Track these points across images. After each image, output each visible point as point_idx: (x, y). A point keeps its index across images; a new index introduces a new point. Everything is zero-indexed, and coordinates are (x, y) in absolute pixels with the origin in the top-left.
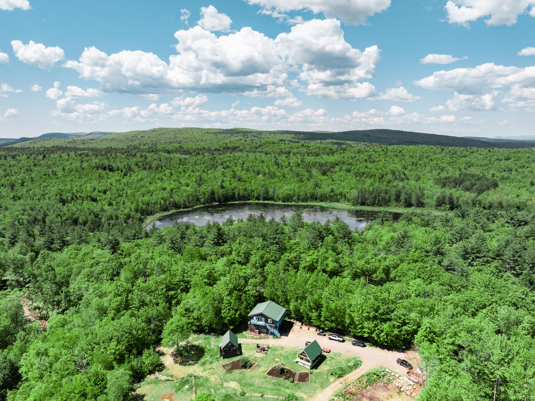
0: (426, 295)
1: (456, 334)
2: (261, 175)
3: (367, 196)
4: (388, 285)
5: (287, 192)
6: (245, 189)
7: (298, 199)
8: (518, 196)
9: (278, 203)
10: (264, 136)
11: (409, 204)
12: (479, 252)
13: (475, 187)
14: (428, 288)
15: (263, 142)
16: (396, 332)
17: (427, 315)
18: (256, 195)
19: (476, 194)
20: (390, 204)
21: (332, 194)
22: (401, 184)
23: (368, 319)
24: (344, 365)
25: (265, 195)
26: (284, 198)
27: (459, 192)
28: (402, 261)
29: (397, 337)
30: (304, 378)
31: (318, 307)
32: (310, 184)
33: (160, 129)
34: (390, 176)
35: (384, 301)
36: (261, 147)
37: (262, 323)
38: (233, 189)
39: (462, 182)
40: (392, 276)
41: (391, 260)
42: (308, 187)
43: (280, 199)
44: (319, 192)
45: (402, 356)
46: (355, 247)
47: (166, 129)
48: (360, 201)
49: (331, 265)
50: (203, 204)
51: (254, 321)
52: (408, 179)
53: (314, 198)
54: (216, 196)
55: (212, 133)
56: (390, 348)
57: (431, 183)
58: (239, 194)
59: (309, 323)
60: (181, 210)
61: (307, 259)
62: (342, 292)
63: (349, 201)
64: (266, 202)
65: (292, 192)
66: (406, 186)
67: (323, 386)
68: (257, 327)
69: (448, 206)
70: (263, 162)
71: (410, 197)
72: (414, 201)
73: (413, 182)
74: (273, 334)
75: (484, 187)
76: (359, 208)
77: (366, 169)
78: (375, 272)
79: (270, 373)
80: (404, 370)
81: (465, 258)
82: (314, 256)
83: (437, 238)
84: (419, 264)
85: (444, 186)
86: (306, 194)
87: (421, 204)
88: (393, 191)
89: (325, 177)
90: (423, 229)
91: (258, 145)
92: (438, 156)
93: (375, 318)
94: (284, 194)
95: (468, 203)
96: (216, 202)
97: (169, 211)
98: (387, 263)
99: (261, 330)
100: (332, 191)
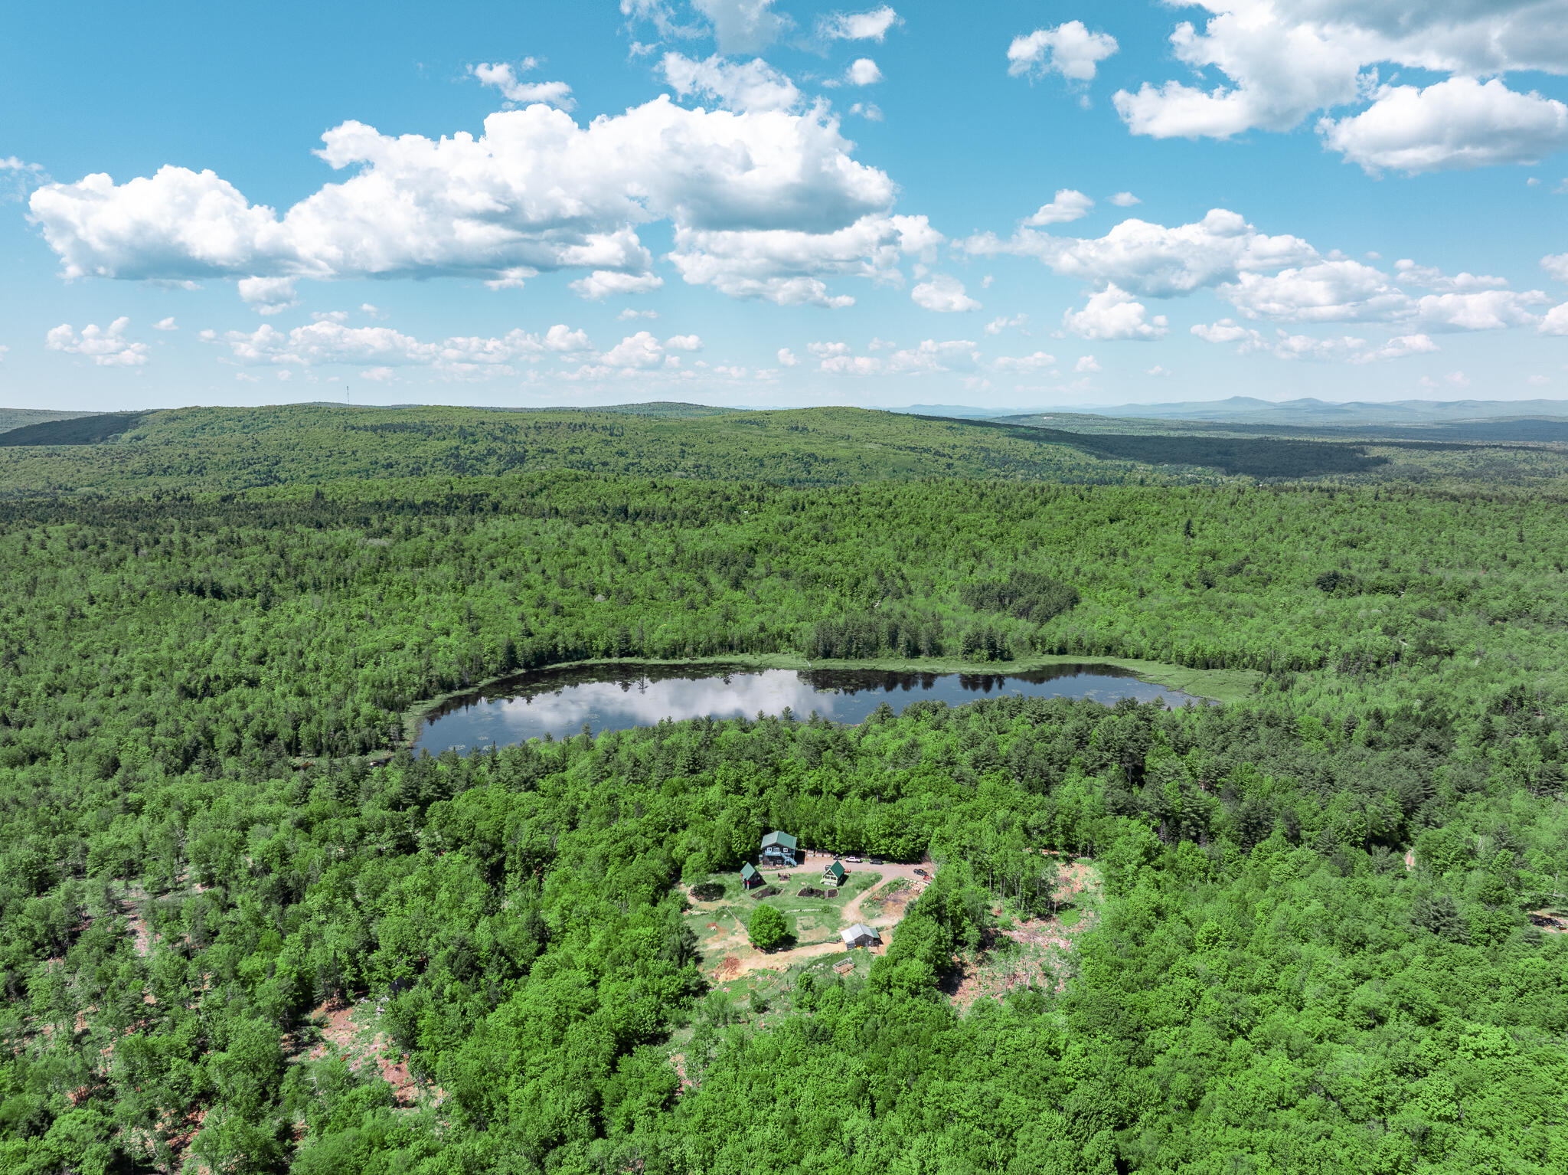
0: (938, 807)
1: (961, 838)
2: (600, 597)
3: (834, 638)
4: (900, 801)
5: (669, 636)
6: (578, 635)
7: (695, 650)
8: (1111, 624)
9: (653, 661)
10: (523, 438)
11: (914, 652)
12: (989, 759)
13: (1036, 608)
14: (939, 801)
15: (548, 478)
16: (911, 845)
17: (939, 825)
18: (602, 648)
19: (1037, 624)
20: (880, 652)
21: (762, 635)
22: (898, 607)
23: (884, 836)
24: (867, 880)
25: (624, 646)
26: (665, 650)
27: (1005, 622)
28: (912, 775)
29: (912, 849)
30: (832, 893)
31: (832, 831)
32: (714, 613)
33: (194, 412)
34: (872, 581)
35: (898, 817)
36: (545, 492)
37: (777, 853)
38: (553, 637)
39: (1015, 594)
40: (903, 791)
41: (901, 774)
42: (710, 624)
43: (655, 653)
44: (735, 632)
45: (918, 867)
46: (859, 762)
47: (211, 410)
48: (820, 649)
49: (838, 787)
50: (495, 675)
51: (768, 852)
52: (910, 592)
53: (727, 646)
54: (519, 652)
55: (366, 429)
56: (906, 862)
57: (954, 597)
58: (566, 649)
59: (823, 849)
60: (456, 693)
61: (810, 780)
62: (855, 813)
63: (797, 648)
64: (626, 660)
65: (678, 637)
66: (910, 612)
67: (852, 897)
68: (771, 858)
69: (985, 653)
70: (584, 553)
71: (916, 635)
72: (923, 645)
73: (920, 600)
74: (789, 863)
75: (1052, 609)
76: (821, 664)
77: (822, 566)
78: (885, 789)
79: (801, 894)
80: (921, 877)
81: (975, 767)
82: (816, 778)
83: (947, 747)
84: (930, 777)
85: (979, 605)
86: (710, 640)
87: (937, 651)
88: (884, 627)
89: (739, 594)
90: (934, 732)
91: (536, 487)
92: (971, 517)
93: (891, 834)
94: (665, 641)
95: (1023, 643)
96: (520, 667)
97: (432, 698)
98: (897, 779)
99: (776, 860)
100: (762, 629)
